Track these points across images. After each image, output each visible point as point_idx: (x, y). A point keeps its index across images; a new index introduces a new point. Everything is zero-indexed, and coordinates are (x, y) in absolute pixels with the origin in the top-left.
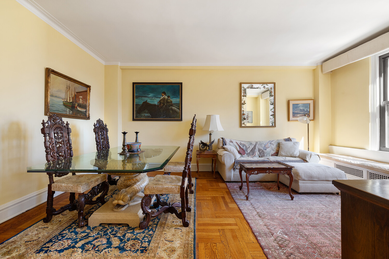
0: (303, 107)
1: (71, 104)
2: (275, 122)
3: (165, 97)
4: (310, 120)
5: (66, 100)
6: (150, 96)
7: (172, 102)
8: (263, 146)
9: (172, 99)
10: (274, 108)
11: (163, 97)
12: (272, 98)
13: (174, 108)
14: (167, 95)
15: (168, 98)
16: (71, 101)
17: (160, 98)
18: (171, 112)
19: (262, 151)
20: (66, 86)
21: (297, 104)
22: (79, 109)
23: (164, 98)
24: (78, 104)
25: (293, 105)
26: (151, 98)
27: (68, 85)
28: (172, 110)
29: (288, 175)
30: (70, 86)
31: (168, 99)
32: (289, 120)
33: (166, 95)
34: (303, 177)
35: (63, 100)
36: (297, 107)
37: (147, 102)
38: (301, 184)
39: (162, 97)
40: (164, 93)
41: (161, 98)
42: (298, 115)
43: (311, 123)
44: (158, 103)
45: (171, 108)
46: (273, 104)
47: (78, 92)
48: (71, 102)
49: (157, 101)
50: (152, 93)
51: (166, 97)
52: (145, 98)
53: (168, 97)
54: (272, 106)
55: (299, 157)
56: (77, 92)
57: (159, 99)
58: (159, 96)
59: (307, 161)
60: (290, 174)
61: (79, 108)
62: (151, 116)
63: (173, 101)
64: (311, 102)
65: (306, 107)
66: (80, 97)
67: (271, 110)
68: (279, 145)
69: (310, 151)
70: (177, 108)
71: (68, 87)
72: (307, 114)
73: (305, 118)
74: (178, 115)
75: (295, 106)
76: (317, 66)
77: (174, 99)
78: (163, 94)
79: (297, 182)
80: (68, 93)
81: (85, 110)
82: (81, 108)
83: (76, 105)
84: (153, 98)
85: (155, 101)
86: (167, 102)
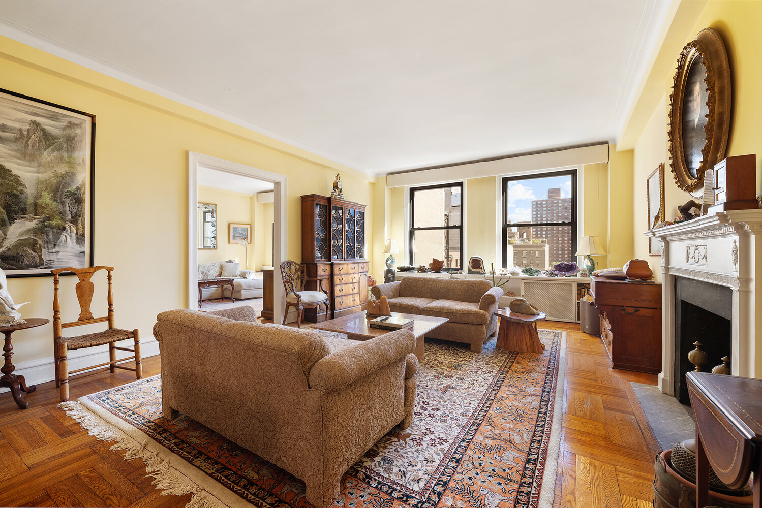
0: (241, 230)
2: (216, 244)
4: (248, 243)
8: (207, 268)
10: (216, 230)
12: (214, 219)
19: (206, 273)
21: (237, 228)
25: (233, 228)
29: (231, 285)
32: (229, 243)
34: (245, 287)
36: (237, 230)
38: (243, 292)
42: (238, 238)
43: (249, 246)
46: (214, 226)
54: (214, 228)
55: (240, 276)
59: (246, 278)
60: (232, 285)
64: (248, 227)
65: (245, 231)
67: (213, 231)
68: (222, 267)
69: (247, 271)
72: (245, 238)
73: (245, 242)
75: (235, 229)
76: (253, 195)
79: (239, 291)
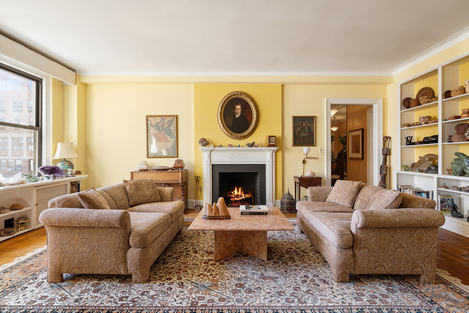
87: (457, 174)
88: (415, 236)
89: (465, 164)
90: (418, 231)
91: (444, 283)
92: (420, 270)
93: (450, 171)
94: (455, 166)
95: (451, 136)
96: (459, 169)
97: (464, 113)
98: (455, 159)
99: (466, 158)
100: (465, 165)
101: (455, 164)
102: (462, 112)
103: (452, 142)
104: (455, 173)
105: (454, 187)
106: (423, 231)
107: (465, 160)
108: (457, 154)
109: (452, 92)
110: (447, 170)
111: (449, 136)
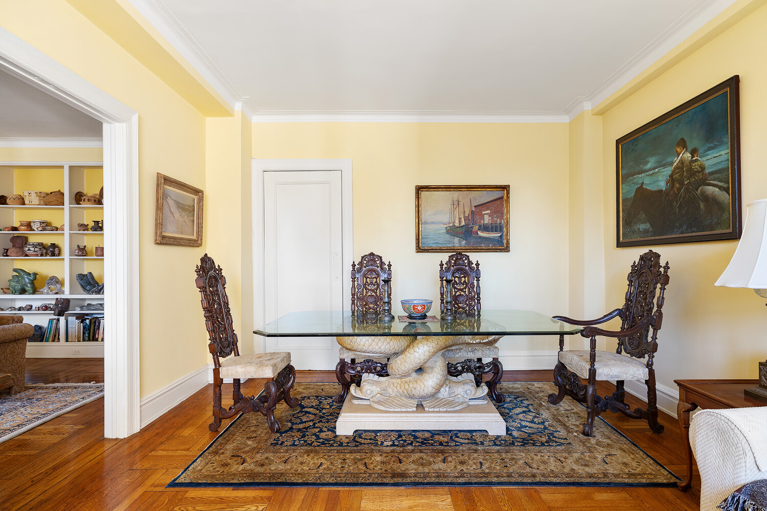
1: (463, 230)
3: (685, 155)
5: (451, 225)
6: (649, 166)
7: (703, 168)
9: (704, 159)
11: (680, 157)
13: (710, 190)
14: (690, 148)
15: (693, 157)
16: (463, 223)
17: (671, 164)
18: (702, 206)
20: (450, 202)
22: (481, 234)
23: (682, 162)
24: (480, 226)
26: (651, 172)
27: (455, 199)
28: (706, 198)
30: (460, 200)
31: (692, 162)
33: (686, 151)
35: (445, 226)
37: (644, 187)
39: (677, 161)
40: (683, 144)
41: (675, 164)
44: (667, 183)
45: (703, 193)
47: (479, 204)
48: (464, 226)
49: (665, 178)
50: (653, 155)
51: (688, 156)
52: (640, 176)
53: (694, 152)
56: (475, 207)
57: (668, 171)
58: (669, 160)
61: (482, 232)
62: (651, 229)
63: (707, 164)
66: (483, 213)
70: (720, 188)
71: (456, 203)
74: (725, 216)
77: (712, 154)
78: (678, 150)
80: (456, 212)
81: (500, 235)
82: (488, 231)
83: (476, 228)
84: (657, 170)
85: (660, 178)
86: (692, 173)
87: (15, 292)
88: (8, 351)
89: (25, 281)
90: (11, 345)
91: (31, 388)
92: (12, 382)
93: (5, 290)
94: (13, 284)
95: (7, 250)
96: (18, 287)
97: (22, 225)
98: (13, 276)
99: (26, 275)
100: (26, 283)
101: (14, 282)
102: (19, 224)
103: (8, 256)
104: (14, 291)
105: (10, 308)
106: (15, 344)
107: (26, 277)
108: (15, 270)
109: (8, 199)
110: (2, 289)
111: (5, 249)
